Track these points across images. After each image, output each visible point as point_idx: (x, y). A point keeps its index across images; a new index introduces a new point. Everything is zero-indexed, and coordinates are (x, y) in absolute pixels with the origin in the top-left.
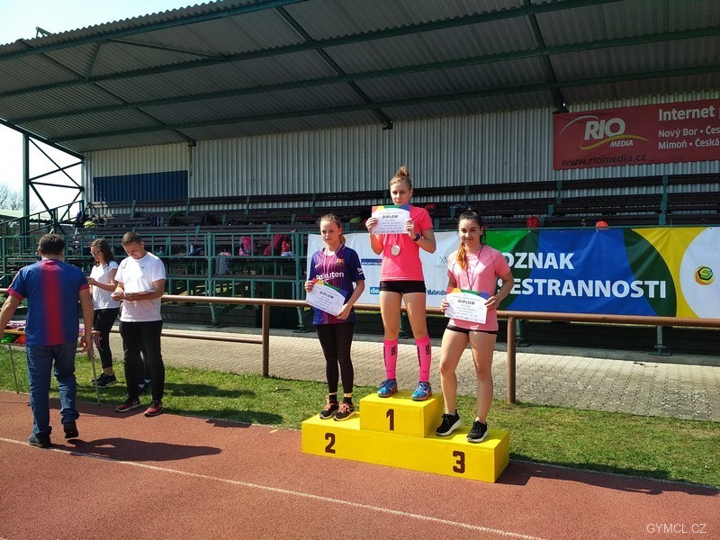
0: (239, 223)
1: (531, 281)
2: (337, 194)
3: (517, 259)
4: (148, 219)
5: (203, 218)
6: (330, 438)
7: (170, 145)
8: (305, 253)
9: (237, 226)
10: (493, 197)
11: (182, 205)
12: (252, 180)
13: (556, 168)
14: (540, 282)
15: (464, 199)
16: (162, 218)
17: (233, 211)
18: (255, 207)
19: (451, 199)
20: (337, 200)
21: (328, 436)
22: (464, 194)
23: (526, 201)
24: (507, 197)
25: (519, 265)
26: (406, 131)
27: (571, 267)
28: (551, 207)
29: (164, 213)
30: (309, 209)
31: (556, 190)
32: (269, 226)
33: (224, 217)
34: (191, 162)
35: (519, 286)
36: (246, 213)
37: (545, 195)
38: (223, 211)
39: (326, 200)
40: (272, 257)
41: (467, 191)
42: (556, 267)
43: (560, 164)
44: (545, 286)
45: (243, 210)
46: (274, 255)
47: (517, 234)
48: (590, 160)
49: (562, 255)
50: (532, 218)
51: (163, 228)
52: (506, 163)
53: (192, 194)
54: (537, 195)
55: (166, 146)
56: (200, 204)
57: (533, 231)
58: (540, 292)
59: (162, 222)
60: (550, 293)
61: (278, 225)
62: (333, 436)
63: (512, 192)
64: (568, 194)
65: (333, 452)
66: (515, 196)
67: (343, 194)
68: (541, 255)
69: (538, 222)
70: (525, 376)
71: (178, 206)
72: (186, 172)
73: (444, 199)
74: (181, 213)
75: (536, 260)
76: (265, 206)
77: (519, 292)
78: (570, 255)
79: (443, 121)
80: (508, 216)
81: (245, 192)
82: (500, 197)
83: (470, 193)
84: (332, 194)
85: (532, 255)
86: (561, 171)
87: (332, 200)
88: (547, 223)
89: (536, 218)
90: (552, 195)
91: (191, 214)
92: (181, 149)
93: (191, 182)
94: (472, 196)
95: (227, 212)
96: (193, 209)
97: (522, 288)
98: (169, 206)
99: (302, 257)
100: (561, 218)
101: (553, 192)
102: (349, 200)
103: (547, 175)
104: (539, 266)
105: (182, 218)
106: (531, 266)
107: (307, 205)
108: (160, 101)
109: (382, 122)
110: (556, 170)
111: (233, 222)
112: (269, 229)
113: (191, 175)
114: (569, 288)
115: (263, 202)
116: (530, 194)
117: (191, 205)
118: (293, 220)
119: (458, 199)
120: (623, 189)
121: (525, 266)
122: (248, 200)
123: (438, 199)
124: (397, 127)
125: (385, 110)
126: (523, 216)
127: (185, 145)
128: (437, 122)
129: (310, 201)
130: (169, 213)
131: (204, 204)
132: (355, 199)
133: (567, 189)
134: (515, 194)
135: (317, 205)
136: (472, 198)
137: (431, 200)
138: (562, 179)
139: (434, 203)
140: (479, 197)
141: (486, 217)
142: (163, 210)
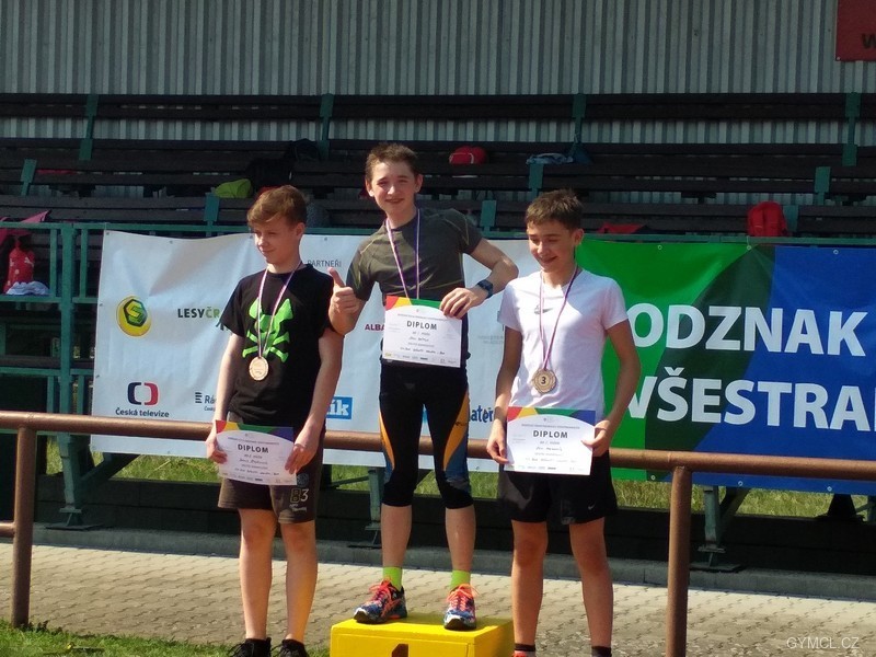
1: (748, 385)
3: (712, 324)
10: (655, 134)
13: (845, 55)
14: (774, 390)
15: (569, 134)
19: (530, 133)
22: (570, 120)
23: (755, 152)
24: (699, 134)
25: (718, 342)
27: (857, 350)
28: (822, 176)
30: (73, 144)
31: (842, 119)
35: (715, 401)
37: (810, 134)
39: (133, 117)
41: (579, 110)
42: (817, 349)
43: (855, 44)
44: (787, 402)
47: (715, 254)
49: (835, 317)
50: (765, 206)
54: (786, 134)
57: (758, 248)
58: (774, 419)
63: (713, 119)
66: (721, 134)
68: (777, 314)
69: (781, 217)
73: (510, 133)
75: (763, 328)
77: (715, 418)
78: (857, 317)
80: (701, 193)
82: (678, 134)
83: (589, 119)
85: (754, 315)
86: (860, 64)
88: (808, 224)
89: (773, 207)
90: (831, 134)
94: (595, 127)
97: (724, 407)
100: (853, 210)
101: (834, 127)
102: (207, 119)
103: (820, 73)
104: (773, 344)
106: (750, 346)
107: (66, 129)
110: (844, 61)
114: (850, 408)
119: (550, 133)
121: (734, 345)
123: (488, 133)
126: (743, 197)
129: (75, 118)
132: (226, 119)
133: (874, 121)
134: (723, 127)
135: (102, 131)
136: (593, 134)
137: (468, 133)
138: (859, 90)
139: (475, 144)
140: (614, 134)
141: (635, 195)
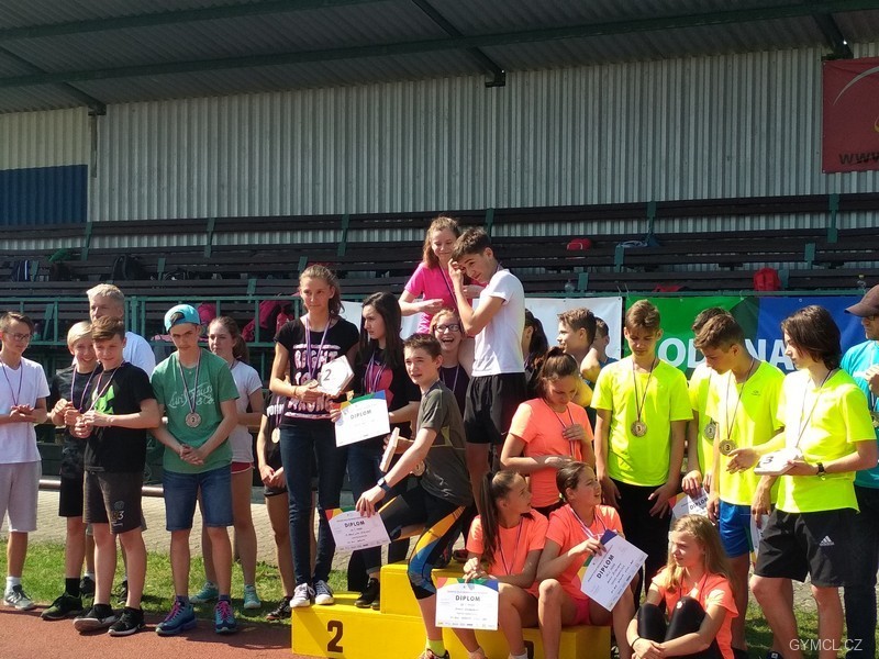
0: (193, 276)
2: (392, 216)
4: (7, 265)
5: (119, 264)
7: (52, 113)
9: (184, 282)
10: (703, 226)
11: (74, 237)
12: (220, 186)
13: (829, 169)
15: (645, 228)
16: (35, 265)
17: (179, 249)
18: (225, 240)
19: (620, 228)
20: (393, 227)
22: (646, 218)
23: (770, 235)
24: (732, 225)
26: (531, 91)
28: (810, 250)
29: (36, 254)
30: (334, 246)
31: (827, 212)
32: (253, 282)
33: (162, 261)
34: (94, 147)
36: (207, 254)
37: (806, 222)
38: (159, 250)
39: (371, 228)
40: (256, 344)
41: (651, 213)
43: (835, 161)
45: (200, 248)
46: (261, 340)
50: (765, 270)
51: (36, 285)
53: (95, 213)
54: (791, 223)
55: (43, 114)
56: (112, 235)
59: (34, 271)
61: (269, 281)
63: (740, 215)
64: (853, 222)
66: (747, 224)
67: (404, 216)
69: (775, 278)
71: (65, 237)
72: (84, 167)
73: (607, 229)
74: (73, 254)
76: (245, 240)
79: (605, 71)
80: (732, 265)
81: (202, 210)
82: (718, 226)
83: (658, 218)
84: (381, 216)
86: (838, 175)
87: (382, 228)
88: (801, 281)
89: (771, 271)
90: (821, 222)
91: (93, 254)
92: (75, 121)
93: (94, 188)
94: (663, 223)
95: (169, 251)
96: (96, 244)
98: (47, 238)
100: (838, 270)
101: (823, 217)
103: (808, 180)
105: (75, 263)
107: (331, 237)
108: (35, 30)
109: (484, 72)
110: (828, 173)
111: (179, 273)
112: (251, 290)
113: (94, 175)
115: (241, 231)
117: (93, 235)
119: (634, 228)
123: (594, 229)
124: (515, 82)
125: (488, 50)
126: (762, 265)
127: (82, 113)
128: (594, 75)
129: (336, 229)
130: (48, 253)
131: (121, 235)
133: (850, 212)
134: (748, 220)
135: (352, 237)
136: (661, 228)
137: (581, 229)
138: (839, 192)
139: (585, 237)
140: (676, 227)
141: (690, 266)
142: (33, 246)
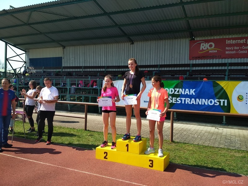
0: (79, 76)
1: (180, 98)
2: (114, 66)
3: (175, 91)
4: (48, 73)
5: (67, 73)
6: (106, 154)
7: (56, 48)
8: (102, 87)
9: (79, 77)
10: (168, 69)
11: (60, 69)
12: (84, 61)
14: (183, 99)
15: (158, 69)
16: (53, 73)
17: (77, 71)
18: (85, 70)
19: (153, 69)
20: (114, 68)
21: (105, 153)
22: (158, 67)
23: (180, 71)
24: (173, 69)
25: (176, 93)
26: (138, 45)
27: (194, 94)
28: (188, 73)
29: (53, 72)
30: (104, 71)
31: (190, 67)
32: (90, 77)
33: (74, 73)
34: (63, 54)
35: (176, 100)
36: (82, 72)
37: (186, 69)
38: (74, 71)
39: (110, 68)
40: (90, 88)
41: (159, 66)
42: (189, 94)
43: (191, 58)
44: (185, 100)
45: (81, 71)
46: (91, 87)
47: (175, 82)
48: (202, 57)
49: (191, 90)
50: (181, 77)
51: (53, 77)
52: (173, 57)
53: (63, 65)
54: (183, 69)
55: (55, 48)
56: (66, 69)
57: (181, 81)
58: (183, 102)
59: (52, 74)
60: (186, 103)
61: (93, 77)
62: (107, 153)
63: (174, 67)
64: (194, 68)
65: (107, 158)
66: (175, 69)
67: (116, 66)
68: (184, 89)
69: (183, 78)
70: (177, 132)
71: (58, 69)
72: (62, 57)
73: (151, 69)
74: (59, 72)
75: (182, 91)
76: (89, 70)
77: (176, 102)
78: (194, 90)
79: (151, 42)
80: (173, 76)
81: (82, 65)
82: (170, 69)
83: (160, 67)
84: (112, 66)
85: (180, 90)
86: (192, 60)
87: (112, 68)
88: (186, 78)
89: (182, 76)
90: (188, 68)
91: (63, 72)
92: (60, 49)
93: (63, 60)
94: (161, 68)
95: (76, 72)
96: (64, 70)
97: (177, 101)
98: (55, 69)
99: (101, 88)
100: (191, 77)
101: (189, 68)
102: (118, 68)
103: (187, 61)
104: (183, 93)
105: (60, 73)
106: (180, 93)
107: (103, 70)
108: (53, 32)
109: (130, 42)
110: (190, 60)
111: (77, 75)
112: (89, 78)
113: (63, 58)
114: (193, 101)
115: (88, 68)
116: (181, 68)
117: (63, 69)
118: (98, 75)
119: (156, 69)
120: (213, 67)
121: (178, 93)
122: (83, 68)
123: (149, 69)
124: (135, 44)
125: (131, 37)
126: (178, 76)
127: (61, 48)
128: (149, 42)
129: (104, 68)
130: (55, 72)
131: (68, 69)
132: (120, 68)
134: (176, 68)
135: (107, 70)
136: (160, 69)
137: (146, 69)
138: (192, 63)
139: (147, 70)
140: (163, 69)
141: (165, 76)
142: (53, 70)
